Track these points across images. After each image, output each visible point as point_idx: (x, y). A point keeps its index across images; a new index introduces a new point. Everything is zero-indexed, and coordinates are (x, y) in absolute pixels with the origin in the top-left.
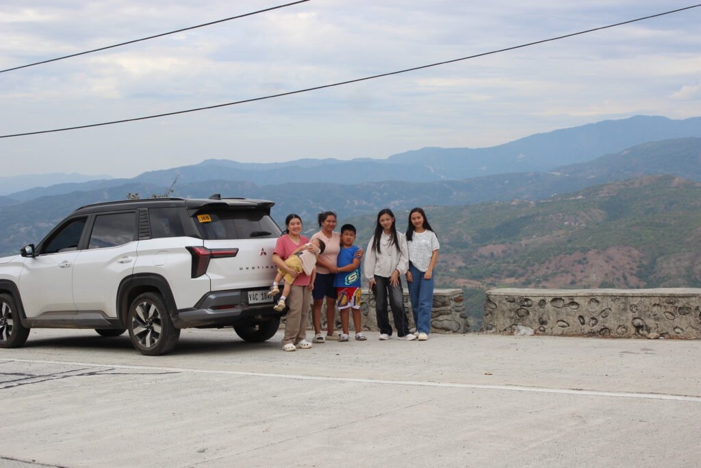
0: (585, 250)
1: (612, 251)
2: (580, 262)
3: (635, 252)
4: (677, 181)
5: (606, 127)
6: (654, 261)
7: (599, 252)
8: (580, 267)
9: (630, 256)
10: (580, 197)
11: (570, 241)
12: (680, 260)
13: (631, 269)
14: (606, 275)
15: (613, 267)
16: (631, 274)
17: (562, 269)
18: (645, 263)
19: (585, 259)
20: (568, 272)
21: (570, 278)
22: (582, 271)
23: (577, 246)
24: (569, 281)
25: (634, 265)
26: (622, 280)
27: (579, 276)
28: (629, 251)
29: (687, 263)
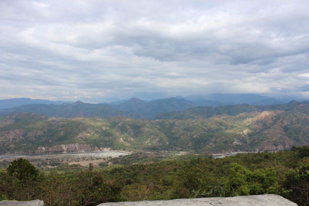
0: (9, 130)
1: (16, 130)
2: (7, 133)
3: (22, 131)
4: (33, 114)
5: (15, 100)
6: (27, 133)
7: (13, 131)
8: (7, 134)
9: (21, 132)
10: (8, 117)
11: (5, 128)
12: (33, 133)
13: (21, 135)
14: (14, 136)
15: (16, 134)
16: (21, 136)
17: (2, 135)
18: (24, 133)
19: (9, 132)
20: (4, 136)
21: (4, 137)
22: (8, 135)
23: (7, 129)
24: (4, 138)
25: (22, 134)
26: (18, 137)
27: (7, 137)
28: (21, 130)
29: (35, 133)
